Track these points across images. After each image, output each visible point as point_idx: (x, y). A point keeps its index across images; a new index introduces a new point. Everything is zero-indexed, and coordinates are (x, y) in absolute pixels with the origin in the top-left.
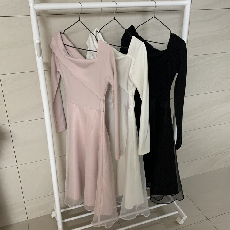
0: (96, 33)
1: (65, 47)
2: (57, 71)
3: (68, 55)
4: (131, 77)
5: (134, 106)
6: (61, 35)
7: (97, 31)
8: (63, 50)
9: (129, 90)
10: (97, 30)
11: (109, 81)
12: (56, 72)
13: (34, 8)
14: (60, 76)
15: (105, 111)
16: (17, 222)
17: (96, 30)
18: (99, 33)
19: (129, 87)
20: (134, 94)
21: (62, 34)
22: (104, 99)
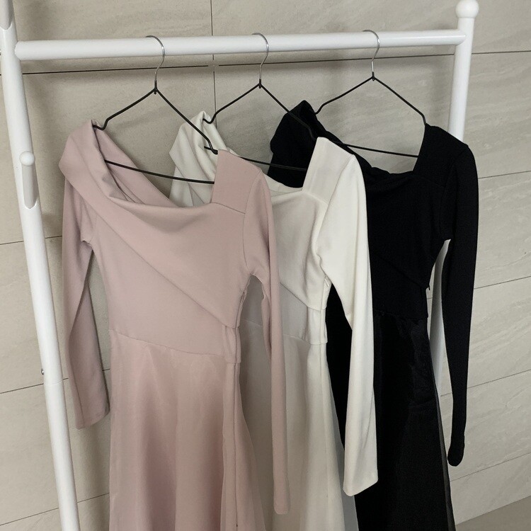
0: (202, 123)
1: (109, 169)
2: (82, 239)
3: (118, 194)
4: (318, 255)
5: (324, 340)
6: (95, 131)
7: (204, 120)
8: (104, 179)
9: (310, 295)
10: (204, 115)
11: (253, 272)
12: (79, 242)
13: (15, 56)
14: (90, 253)
15: (239, 361)
17: (200, 117)
18: (212, 126)
19: (310, 285)
20: (324, 306)
21: (98, 131)
22: (238, 326)
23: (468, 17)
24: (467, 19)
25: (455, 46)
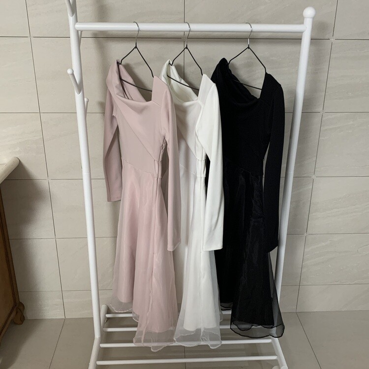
1: (121, 82)
2: (113, 115)
3: (121, 94)
5: (204, 176)
7: (169, 63)
11: (165, 135)
13: (75, 28)
15: (160, 177)
16: (50, 318)
18: (173, 67)
19: (197, 148)
20: (204, 159)
22: (160, 160)
23: (308, 18)
24: (308, 19)
25: (302, 33)
